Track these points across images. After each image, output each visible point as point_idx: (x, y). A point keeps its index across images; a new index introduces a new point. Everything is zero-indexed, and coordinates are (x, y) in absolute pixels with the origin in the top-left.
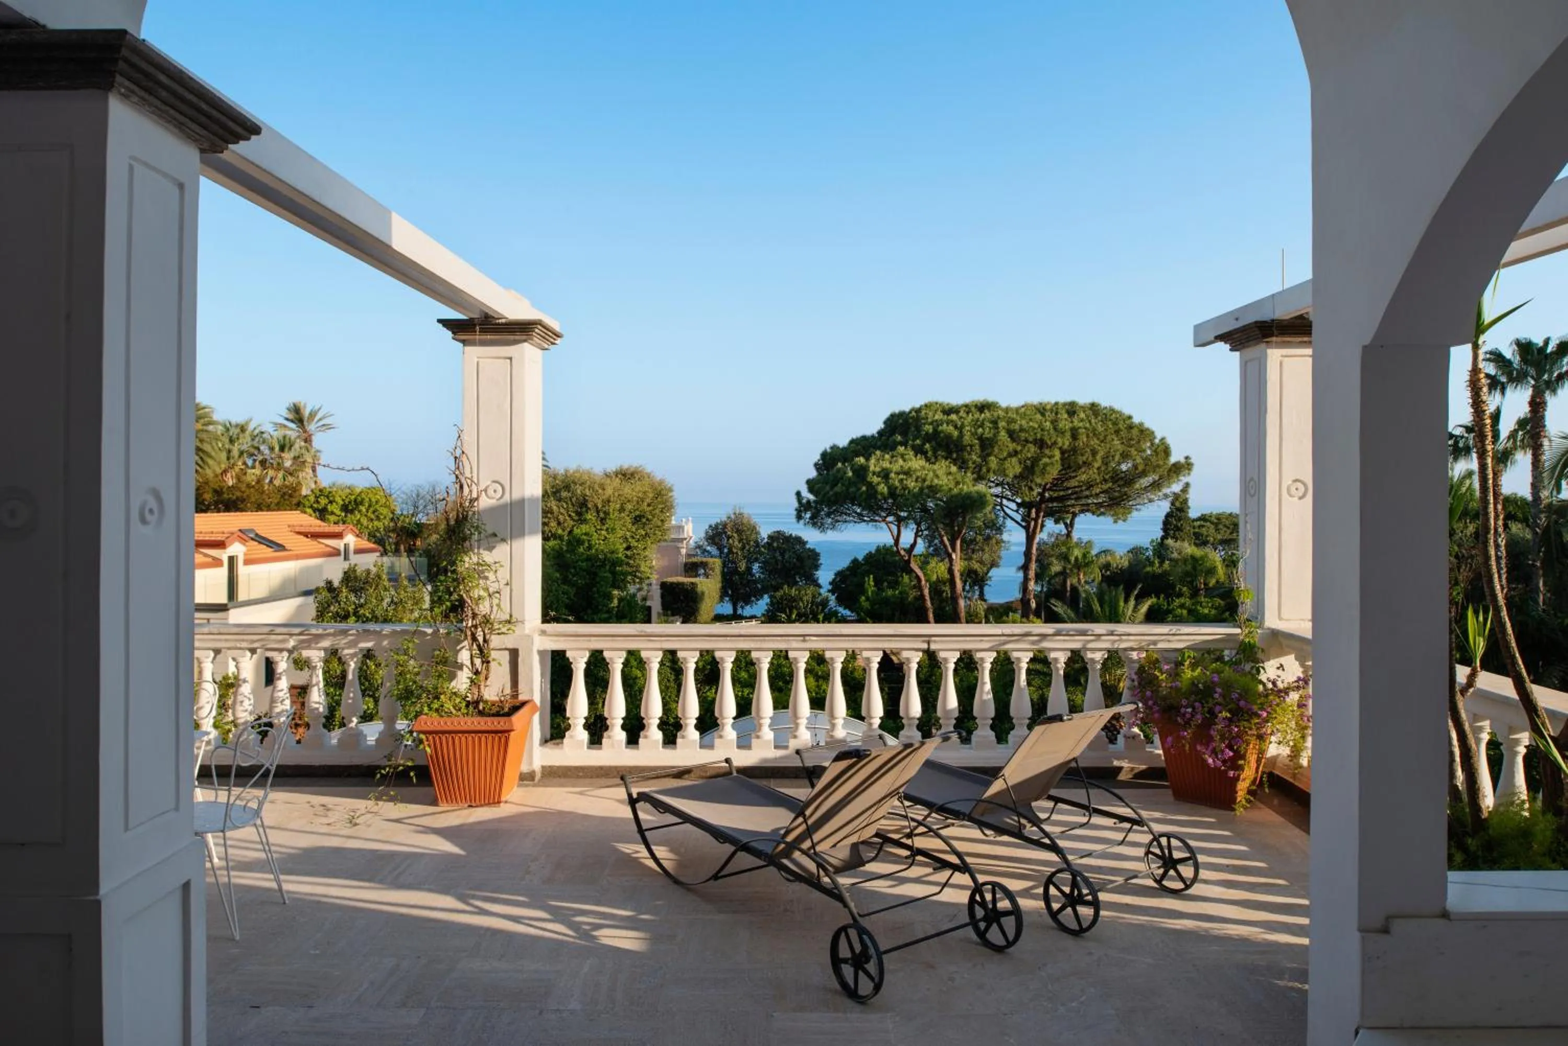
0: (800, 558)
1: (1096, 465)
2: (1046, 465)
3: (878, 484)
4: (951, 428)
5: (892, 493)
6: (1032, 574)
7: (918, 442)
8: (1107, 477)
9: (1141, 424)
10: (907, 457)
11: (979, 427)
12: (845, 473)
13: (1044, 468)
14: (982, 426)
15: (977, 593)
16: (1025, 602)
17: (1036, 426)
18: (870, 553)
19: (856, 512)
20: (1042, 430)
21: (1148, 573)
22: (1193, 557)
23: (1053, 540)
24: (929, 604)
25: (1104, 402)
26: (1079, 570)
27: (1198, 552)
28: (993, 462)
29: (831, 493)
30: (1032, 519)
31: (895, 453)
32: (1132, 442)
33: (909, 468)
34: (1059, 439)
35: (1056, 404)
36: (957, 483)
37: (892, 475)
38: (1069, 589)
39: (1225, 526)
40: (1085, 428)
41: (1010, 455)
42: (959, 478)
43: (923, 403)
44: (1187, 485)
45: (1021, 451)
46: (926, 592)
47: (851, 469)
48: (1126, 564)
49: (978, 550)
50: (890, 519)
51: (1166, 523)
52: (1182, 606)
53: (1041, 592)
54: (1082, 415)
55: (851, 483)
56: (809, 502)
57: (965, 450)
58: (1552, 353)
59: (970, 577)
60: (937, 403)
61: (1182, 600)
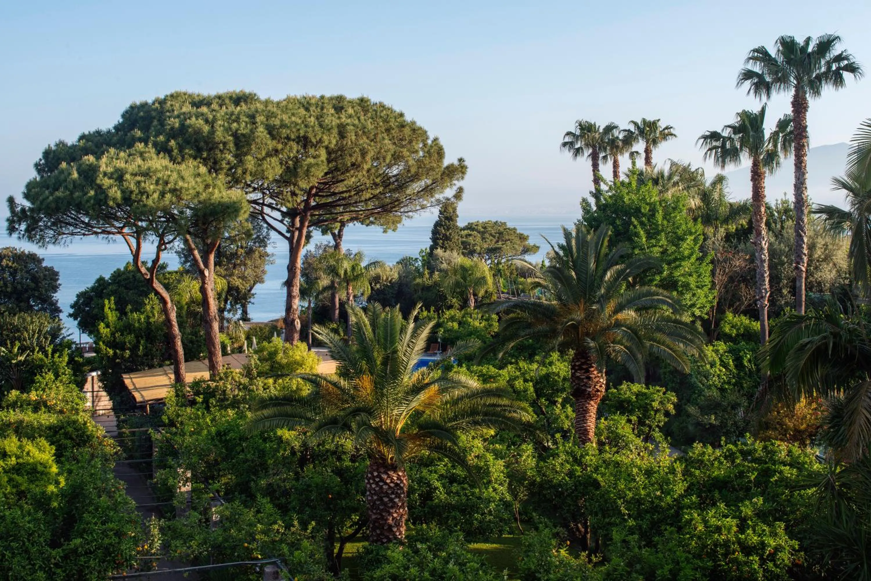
0: (35, 279)
1: (366, 167)
2: (310, 166)
3: (110, 187)
4: (201, 122)
5: (127, 199)
6: (296, 291)
7: (161, 138)
8: (378, 180)
9: (413, 123)
10: (146, 155)
11: (234, 121)
12: (70, 174)
13: (308, 170)
14: (237, 120)
15: (240, 312)
16: (288, 322)
17: (299, 121)
18: (118, 270)
19: (83, 222)
20: (306, 126)
21: (418, 284)
22: (463, 268)
23: (321, 252)
24: (176, 329)
25: (374, 98)
26: (348, 284)
27: (467, 262)
28: (250, 162)
29: (51, 198)
30: (297, 229)
31: (132, 151)
32: (404, 143)
33: (149, 169)
34: (325, 137)
35: (322, 97)
36: (207, 186)
37: (128, 176)
38: (337, 305)
39: (491, 235)
40: (354, 125)
41: (269, 155)
42: (209, 180)
43: (169, 93)
44: (461, 190)
45: (282, 149)
46: (173, 316)
47: (77, 170)
48: (396, 276)
49: (240, 265)
50: (126, 230)
51: (435, 232)
52: (452, 319)
53: (308, 308)
54: (350, 111)
55: (76, 185)
56: (23, 210)
57: (217, 147)
58: (813, 52)
59: (232, 295)
60: (185, 94)
61: (452, 312)
